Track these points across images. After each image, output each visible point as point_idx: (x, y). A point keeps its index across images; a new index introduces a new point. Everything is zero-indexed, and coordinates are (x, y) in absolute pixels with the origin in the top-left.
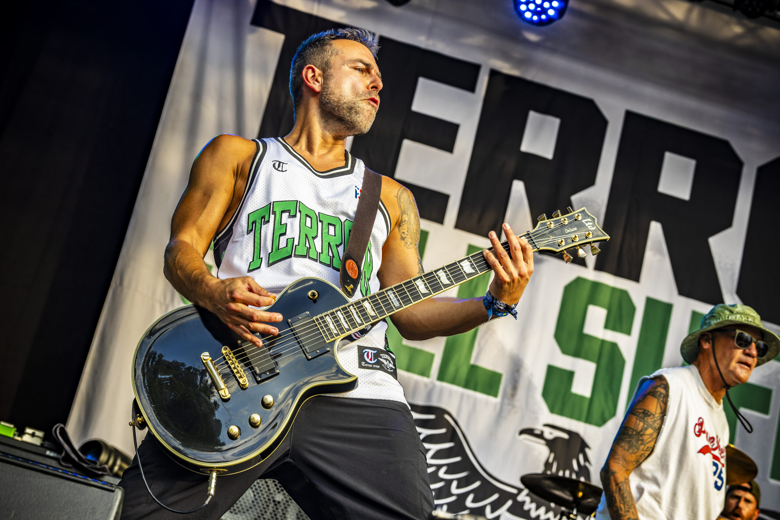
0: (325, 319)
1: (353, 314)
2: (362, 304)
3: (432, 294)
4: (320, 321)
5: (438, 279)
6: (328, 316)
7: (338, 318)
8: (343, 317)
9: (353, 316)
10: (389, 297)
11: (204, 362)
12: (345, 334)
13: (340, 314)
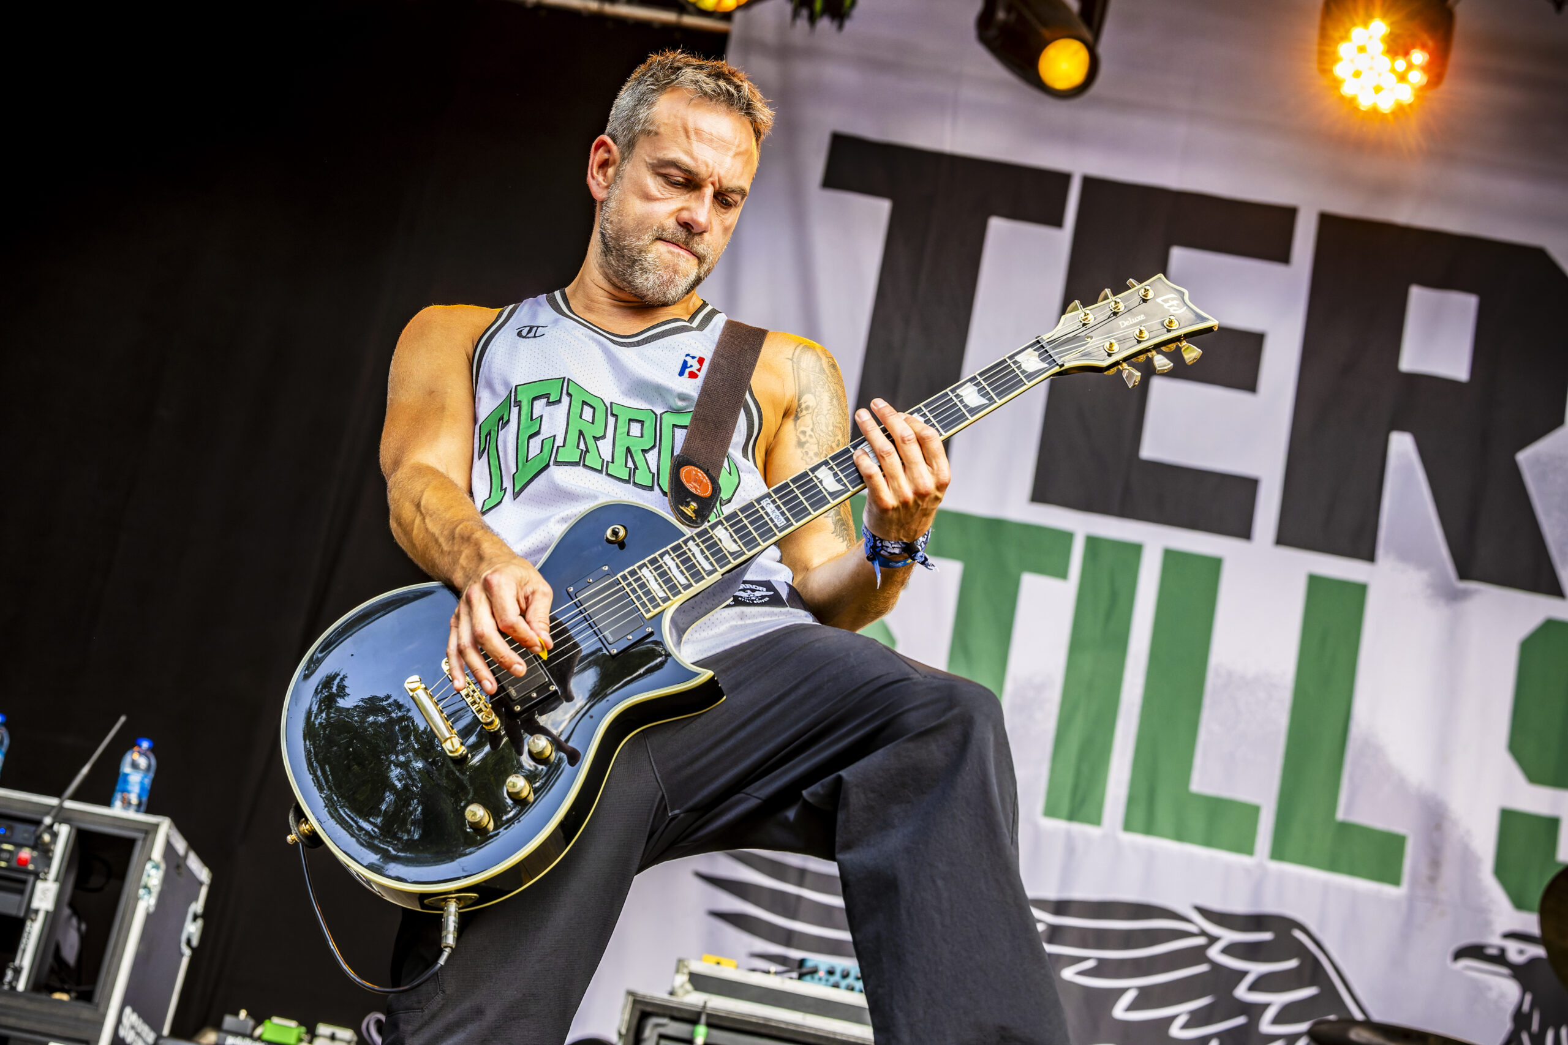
0: (639, 574)
1: (693, 555)
4: (631, 580)
6: (645, 567)
7: (666, 569)
8: (675, 565)
9: (695, 558)
10: (765, 509)
11: (411, 694)
12: (680, 595)
13: (670, 559)
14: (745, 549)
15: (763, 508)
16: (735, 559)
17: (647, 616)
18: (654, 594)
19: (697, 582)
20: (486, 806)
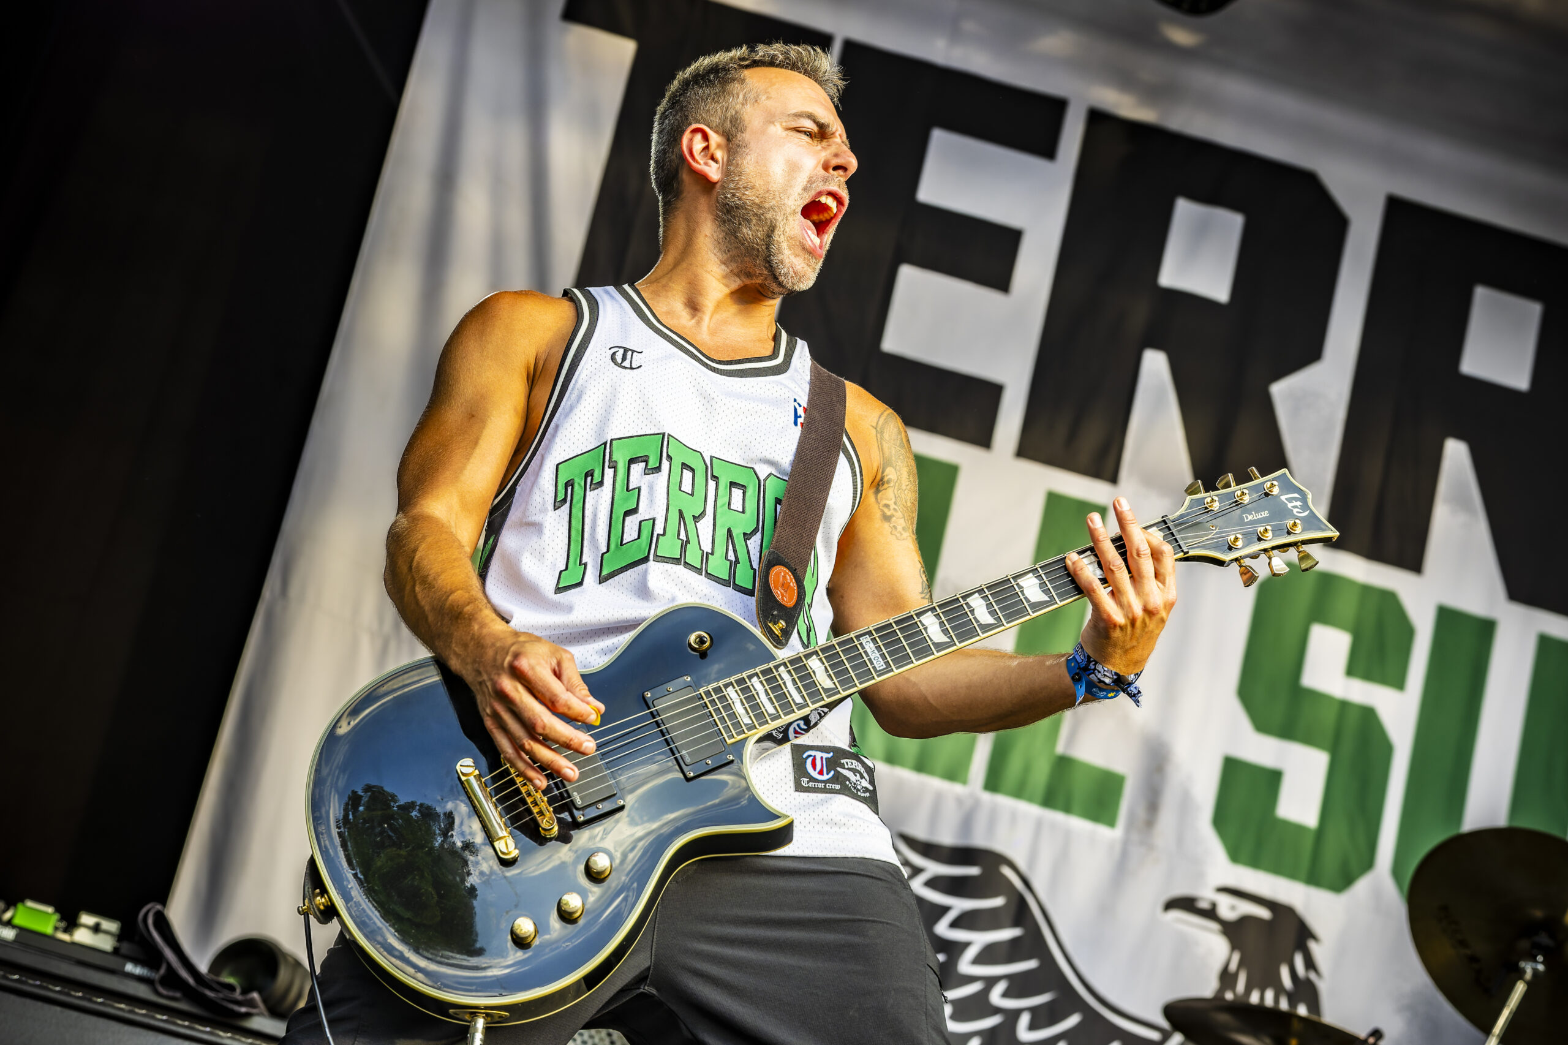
0: (725, 693)
1: (784, 683)
2: (805, 662)
3: (955, 644)
4: (715, 697)
5: (969, 613)
6: (731, 687)
7: (754, 692)
8: (763, 690)
9: (786, 688)
10: (865, 648)
11: (463, 778)
12: (766, 724)
13: (759, 682)
14: (840, 689)
15: (861, 644)
16: (828, 697)
17: (729, 741)
18: (739, 719)
19: (785, 714)
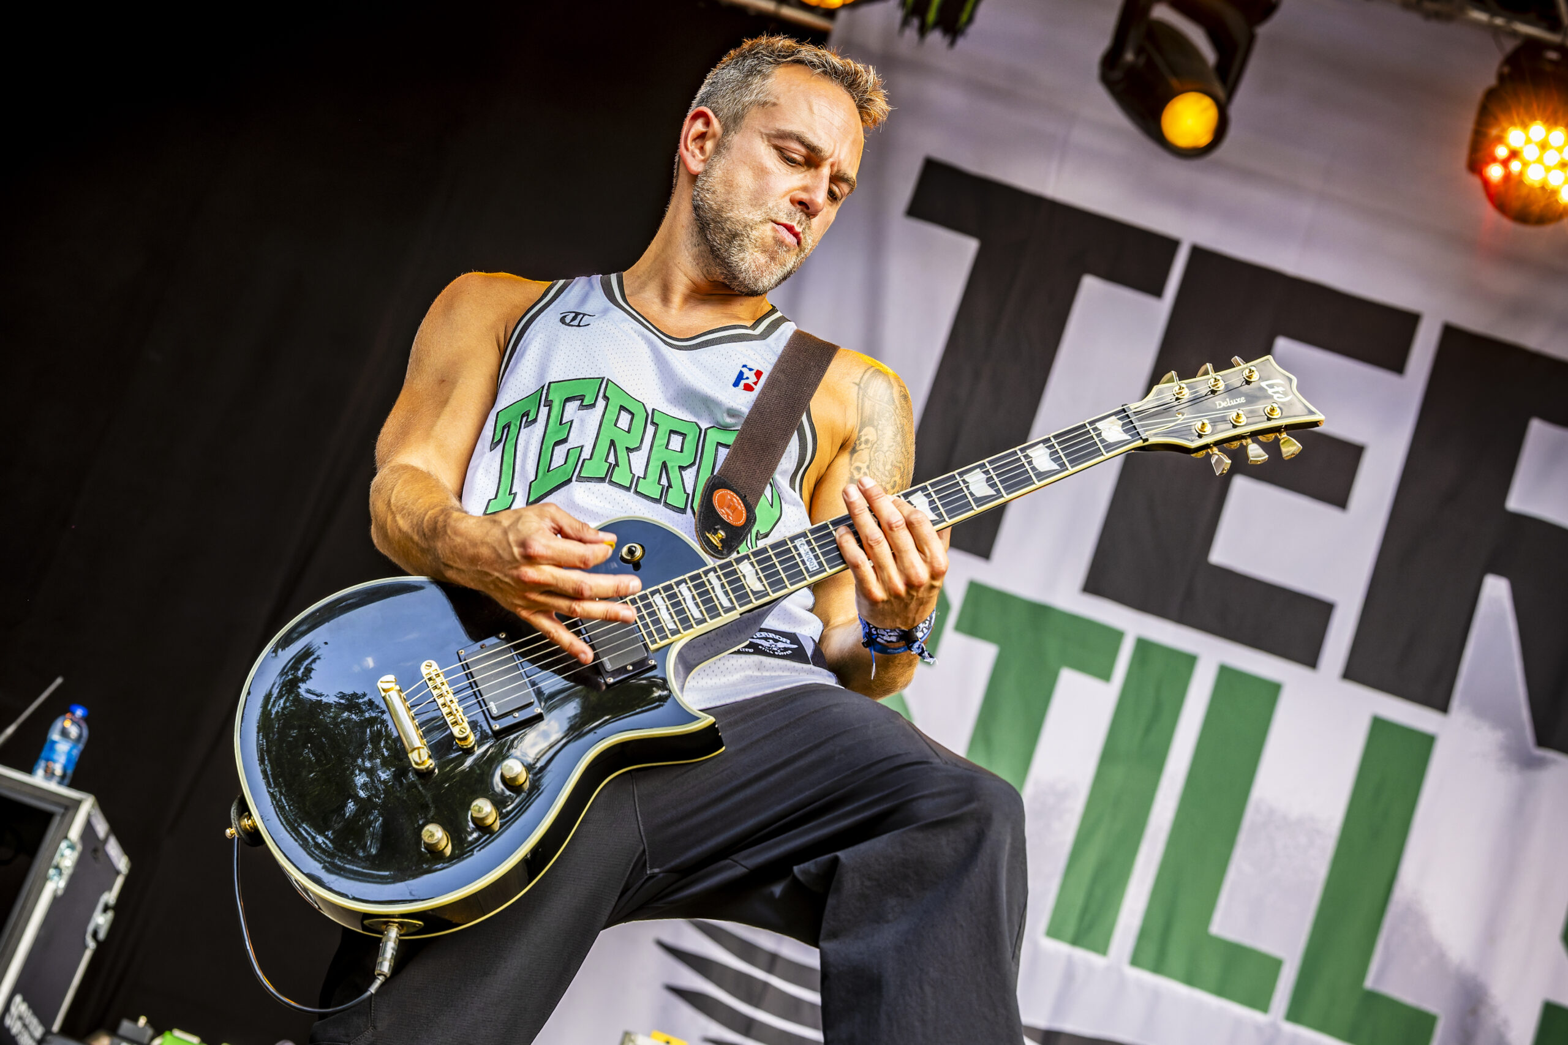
0: (651, 600)
1: (713, 588)
2: (736, 567)
4: (640, 604)
6: (658, 594)
7: (681, 599)
8: (691, 596)
9: (714, 592)
10: (798, 550)
11: (383, 694)
12: (691, 630)
13: (686, 588)
14: (769, 590)
15: (795, 547)
16: (757, 599)
17: (652, 647)
18: (663, 624)
19: (712, 618)
20: (445, 828)
